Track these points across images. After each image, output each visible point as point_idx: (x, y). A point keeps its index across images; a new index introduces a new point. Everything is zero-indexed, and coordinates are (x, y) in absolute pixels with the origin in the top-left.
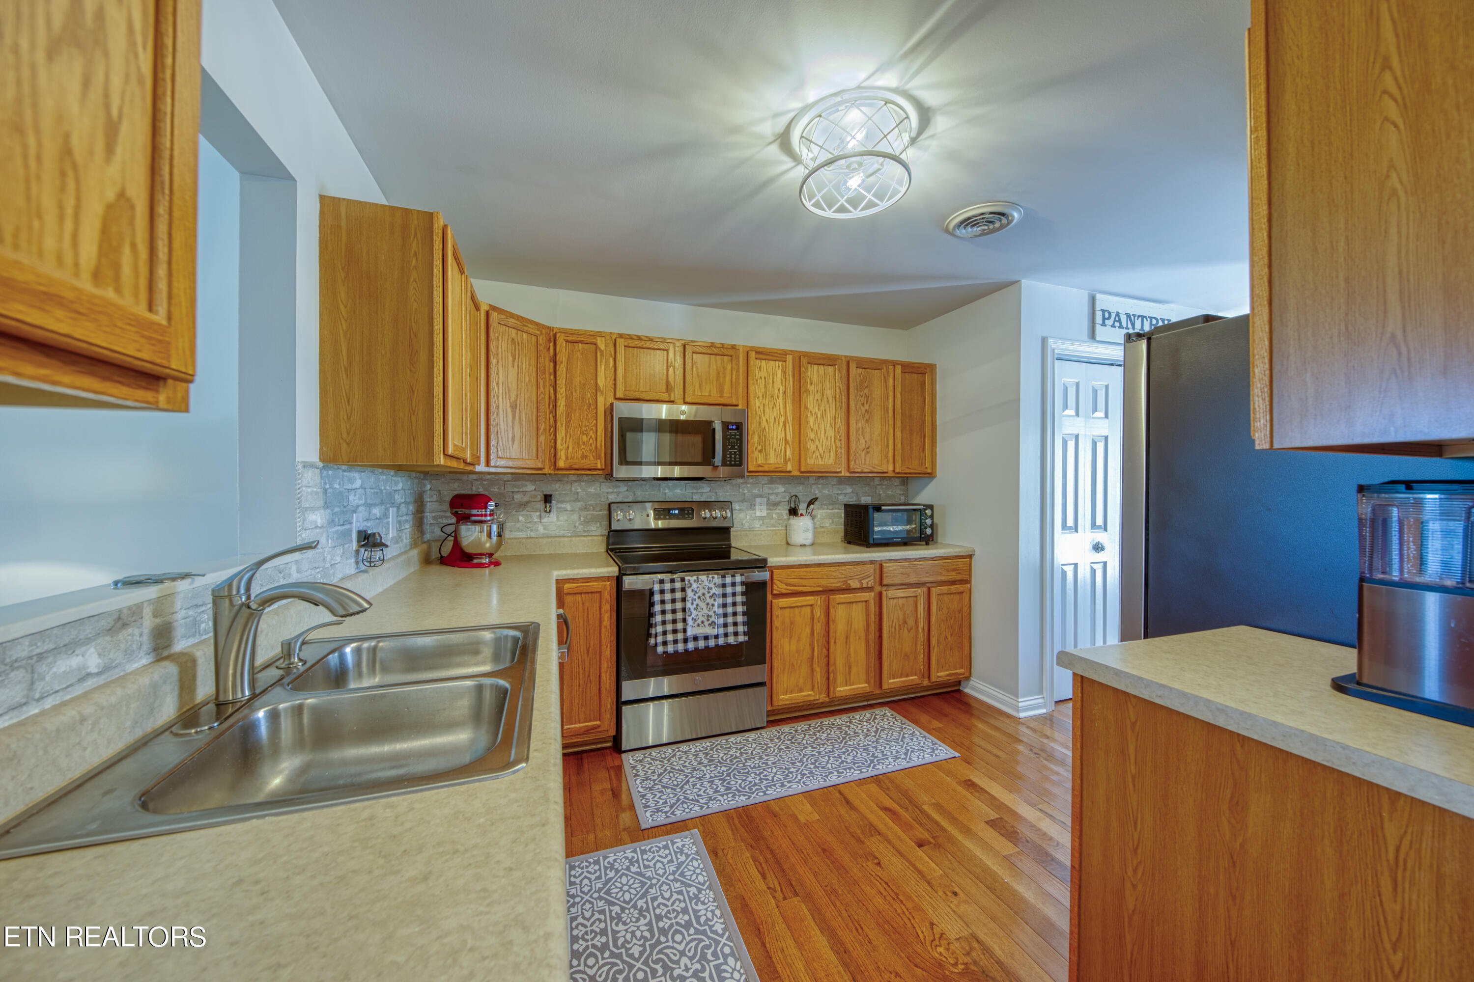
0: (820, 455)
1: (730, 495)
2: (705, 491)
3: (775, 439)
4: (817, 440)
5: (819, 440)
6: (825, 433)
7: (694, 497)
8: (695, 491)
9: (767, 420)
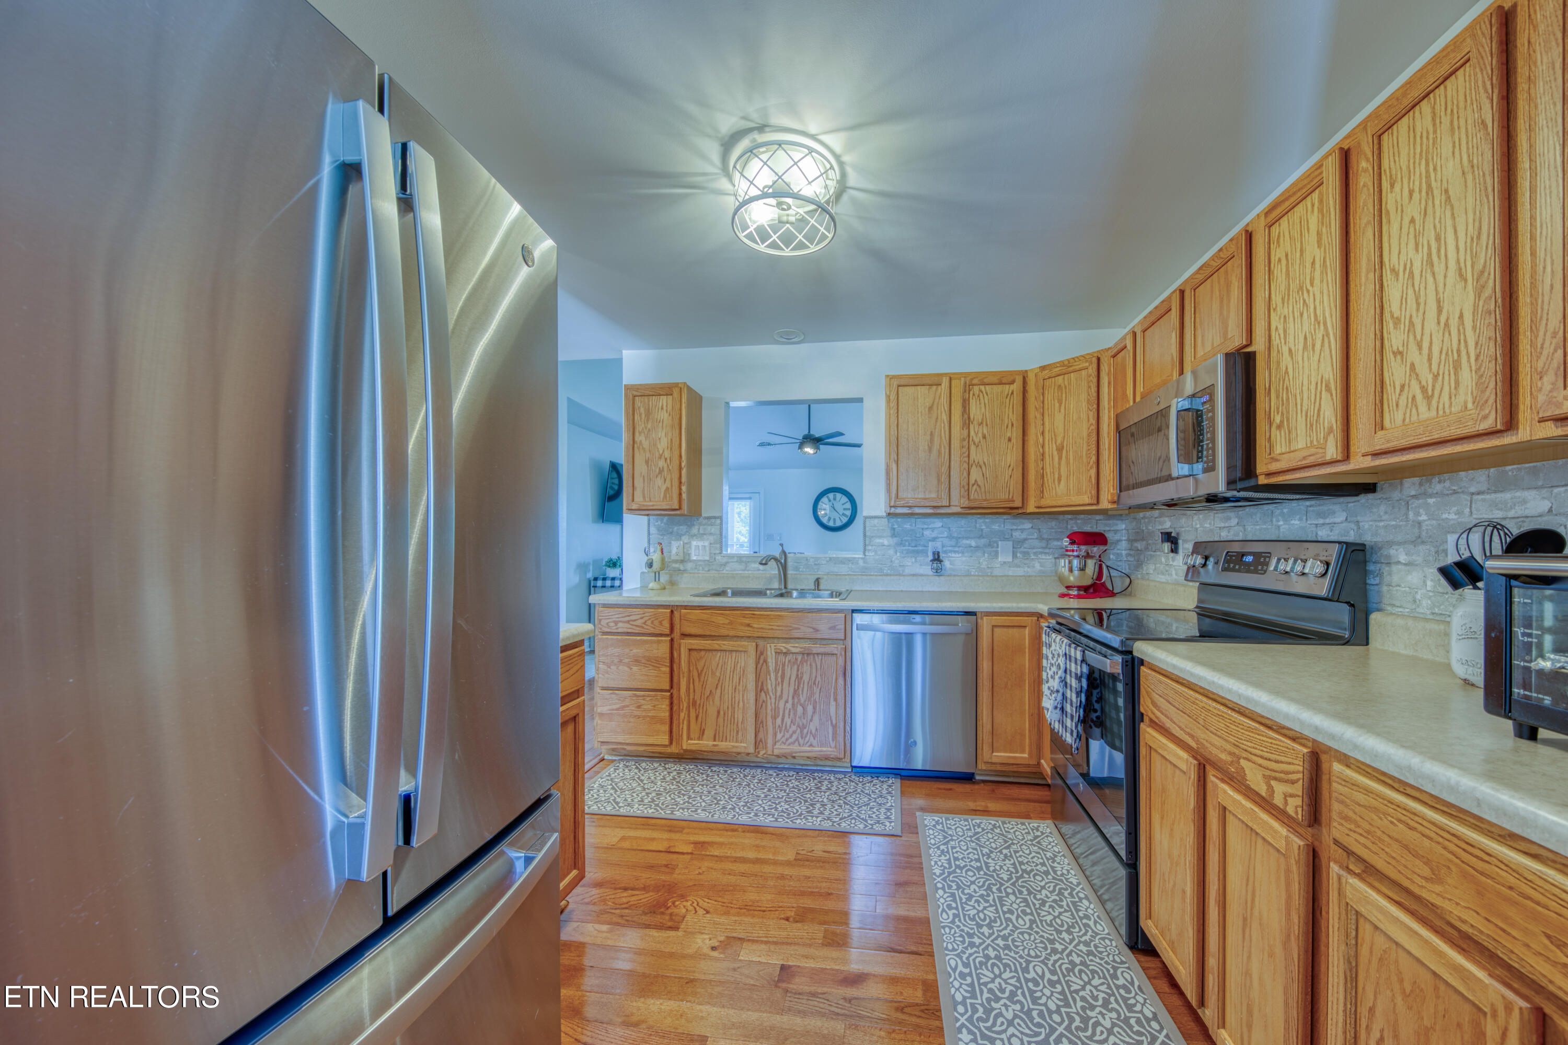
0: (1424, 389)
1: (1386, 527)
2: (1337, 520)
3: (1305, 388)
4: (1413, 347)
5: (1420, 347)
6: (1440, 310)
7: (1320, 533)
8: (1321, 521)
9: (1290, 350)
